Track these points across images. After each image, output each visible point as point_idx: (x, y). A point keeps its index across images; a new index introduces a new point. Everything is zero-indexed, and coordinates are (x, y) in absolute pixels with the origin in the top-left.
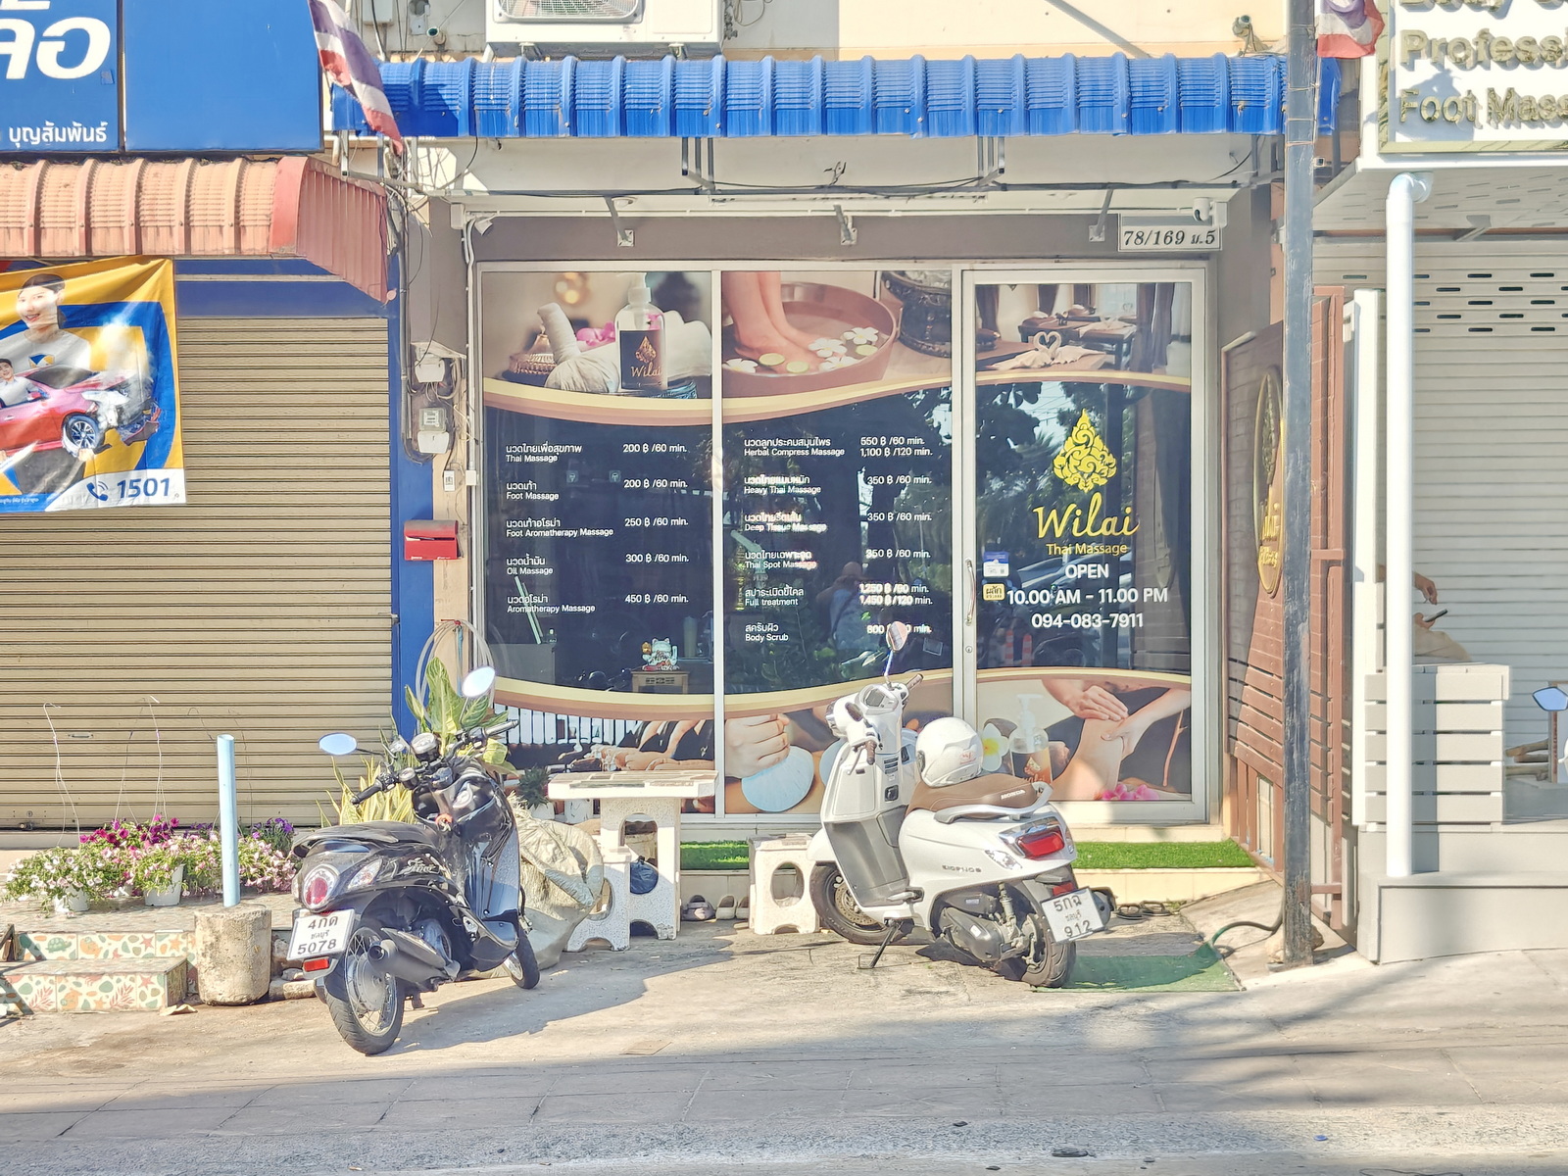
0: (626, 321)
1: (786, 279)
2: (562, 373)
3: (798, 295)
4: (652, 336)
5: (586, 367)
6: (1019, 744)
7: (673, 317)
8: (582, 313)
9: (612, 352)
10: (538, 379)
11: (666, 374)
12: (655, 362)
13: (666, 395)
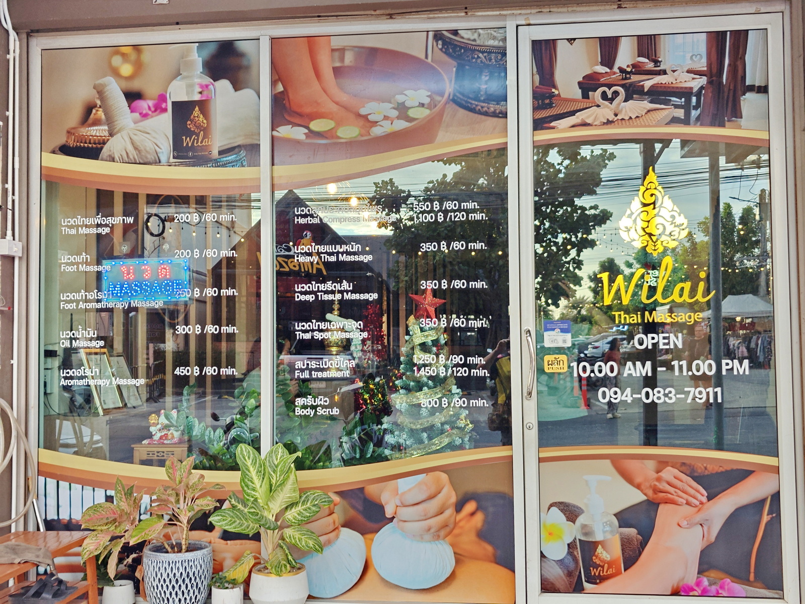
0: (179, 92)
1: (336, 43)
2: (115, 146)
3: (349, 58)
4: (203, 105)
5: (139, 138)
6: (587, 531)
7: (224, 85)
8: (136, 85)
9: (164, 122)
10: (92, 151)
11: (217, 143)
12: (207, 131)
13: (217, 164)
